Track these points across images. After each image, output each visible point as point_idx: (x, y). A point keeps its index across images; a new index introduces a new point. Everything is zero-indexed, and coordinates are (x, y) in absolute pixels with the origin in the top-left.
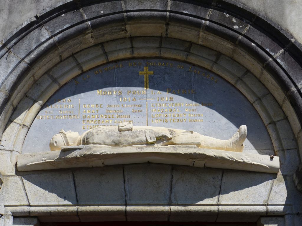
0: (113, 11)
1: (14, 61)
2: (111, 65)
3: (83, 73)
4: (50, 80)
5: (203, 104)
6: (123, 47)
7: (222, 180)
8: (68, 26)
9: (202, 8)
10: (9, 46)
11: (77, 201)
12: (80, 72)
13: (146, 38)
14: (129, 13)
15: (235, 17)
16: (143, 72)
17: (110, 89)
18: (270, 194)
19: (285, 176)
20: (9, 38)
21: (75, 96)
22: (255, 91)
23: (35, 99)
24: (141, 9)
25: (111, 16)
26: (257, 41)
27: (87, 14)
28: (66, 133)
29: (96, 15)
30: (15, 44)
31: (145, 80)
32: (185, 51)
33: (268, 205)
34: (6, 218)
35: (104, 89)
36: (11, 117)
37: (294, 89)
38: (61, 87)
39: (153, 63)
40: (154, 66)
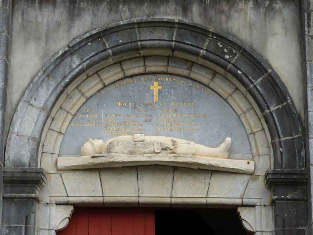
0: (129, 41)
1: (53, 84)
2: (127, 79)
3: (105, 86)
4: (79, 94)
5: (200, 115)
6: (137, 66)
7: (211, 179)
8: (94, 53)
9: (201, 39)
10: (48, 72)
12: (103, 86)
13: (156, 57)
14: (142, 43)
15: (227, 47)
16: (153, 87)
17: (127, 101)
18: (245, 190)
19: (258, 176)
20: (48, 65)
21: (99, 107)
22: (242, 105)
23: (68, 111)
24: (152, 39)
25: (128, 45)
26: (242, 69)
27: (109, 43)
28: (93, 141)
29: (116, 44)
30: (53, 69)
31: (155, 94)
32: (188, 69)
33: (243, 198)
34: (51, 206)
36: (50, 126)
37: (267, 111)
38: (88, 99)
39: (162, 78)
40: (162, 81)
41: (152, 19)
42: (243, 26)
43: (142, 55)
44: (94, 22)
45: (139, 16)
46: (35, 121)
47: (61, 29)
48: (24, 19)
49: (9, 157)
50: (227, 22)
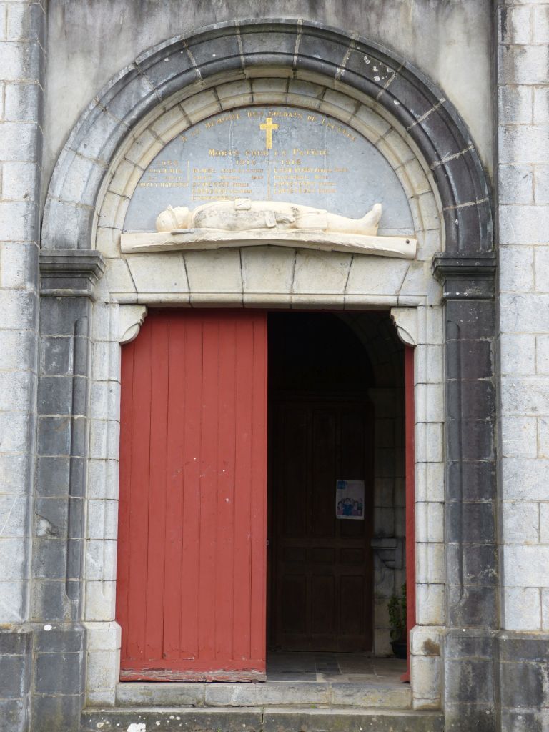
0: (227, 55)
1: (112, 123)
2: (226, 115)
3: (192, 125)
4: (152, 137)
5: (336, 169)
6: (240, 93)
7: (351, 266)
8: (173, 75)
9: (338, 51)
10: (104, 104)
12: (188, 125)
14: (247, 57)
15: (377, 64)
16: (265, 126)
18: (403, 282)
20: (103, 93)
21: (183, 157)
23: (135, 163)
24: (262, 51)
25: (225, 61)
26: (400, 99)
27: (196, 58)
29: (207, 60)
30: (112, 99)
31: (267, 137)
32: (317, 98)
33: (399, 295)
34: (112, 306)
36: (109, 186)
37: (437, 163)
38: (166, 145)
39: (278, 112)
40: (278, 117)
41: (262, 19)
42: (403, 29)
43: (247, 76)
44: (173, 25)
45: (242, 16)
46: (86, 179)
47: (123, 36)
48: (66, 20)
49: (48, 234)
50: (378, 23)
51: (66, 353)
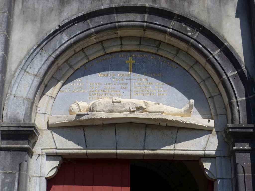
0: (109, 22)
1: (45, 56)
2: (107, 56)
3: (89, 61)
4: (68, 66)
5: (167, 83)
6: (115, 44)
7: (177, 134)
8: (79, 32)
9: (168, 20)
10: (42, 46)
11: (86, 146)
12: (87, 61)
13: (131, 38)
14: (119, 23)
15: (189, 26)
16: (128, 61)
17: (107, 72)
19: (217, 132)
20: (42, 40)
21: (84, 77)
22: (201, 75)
23: (58, 79)
24: (127, 20)
25: (108, 25)
27: (92, 23)
28: (79, 103)
29: (98, 25)
30: (46, 44)
31: (130, 67)
32: (156, 47)
33: (205, 150)
34: (42, 156)
35: (103, 73)
36: (43, 91)
37: (225, 77)
38: (75, 71)
39: (135, 55)
40: (136, 57)
41: (127, 4)
42: (202, 10)
43: (119, 36)
44: (80, 8)
45: (116, 3)
46: (30, 85)
48: (24, 6)
49: (7, 114)
50: (189, 7)
51: (13, 182)
